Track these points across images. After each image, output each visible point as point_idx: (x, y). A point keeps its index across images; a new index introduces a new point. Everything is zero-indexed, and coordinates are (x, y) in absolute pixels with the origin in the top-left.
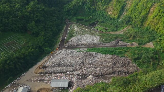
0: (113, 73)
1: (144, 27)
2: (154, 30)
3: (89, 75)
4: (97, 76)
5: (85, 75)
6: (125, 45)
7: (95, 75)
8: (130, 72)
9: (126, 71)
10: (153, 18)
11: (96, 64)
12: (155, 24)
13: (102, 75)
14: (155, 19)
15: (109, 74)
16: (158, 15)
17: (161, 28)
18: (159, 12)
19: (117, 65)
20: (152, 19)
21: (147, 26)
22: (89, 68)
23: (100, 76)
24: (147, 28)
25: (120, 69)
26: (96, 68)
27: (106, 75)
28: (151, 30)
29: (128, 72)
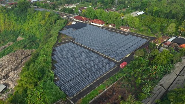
0: (22, 61)
1: (1, 32)
2: (11, 30)
3: (9, 73)
4: (15, 70)
5: (6, 75)
6: (5, 47)
7: (13, 70)
8: (30, 54)
9: (27, 55)
10: (4, 22)
11: (5, 65)
12: (9, 26)
13: (17, 67)
14: (6, 22)
15: (20, 63)
16: (6, 18)
17: (16, 26)
18: (5, 16)
19: (19, 56)
20: (4, 24)
21: (3, 30)
22: (3, 70)
23: (16, 68)
24: (5, 31)
25: (23, 57)
26: (8, 66)
27: (19, 65)
28: (9, 31)
29: (29, 55)
